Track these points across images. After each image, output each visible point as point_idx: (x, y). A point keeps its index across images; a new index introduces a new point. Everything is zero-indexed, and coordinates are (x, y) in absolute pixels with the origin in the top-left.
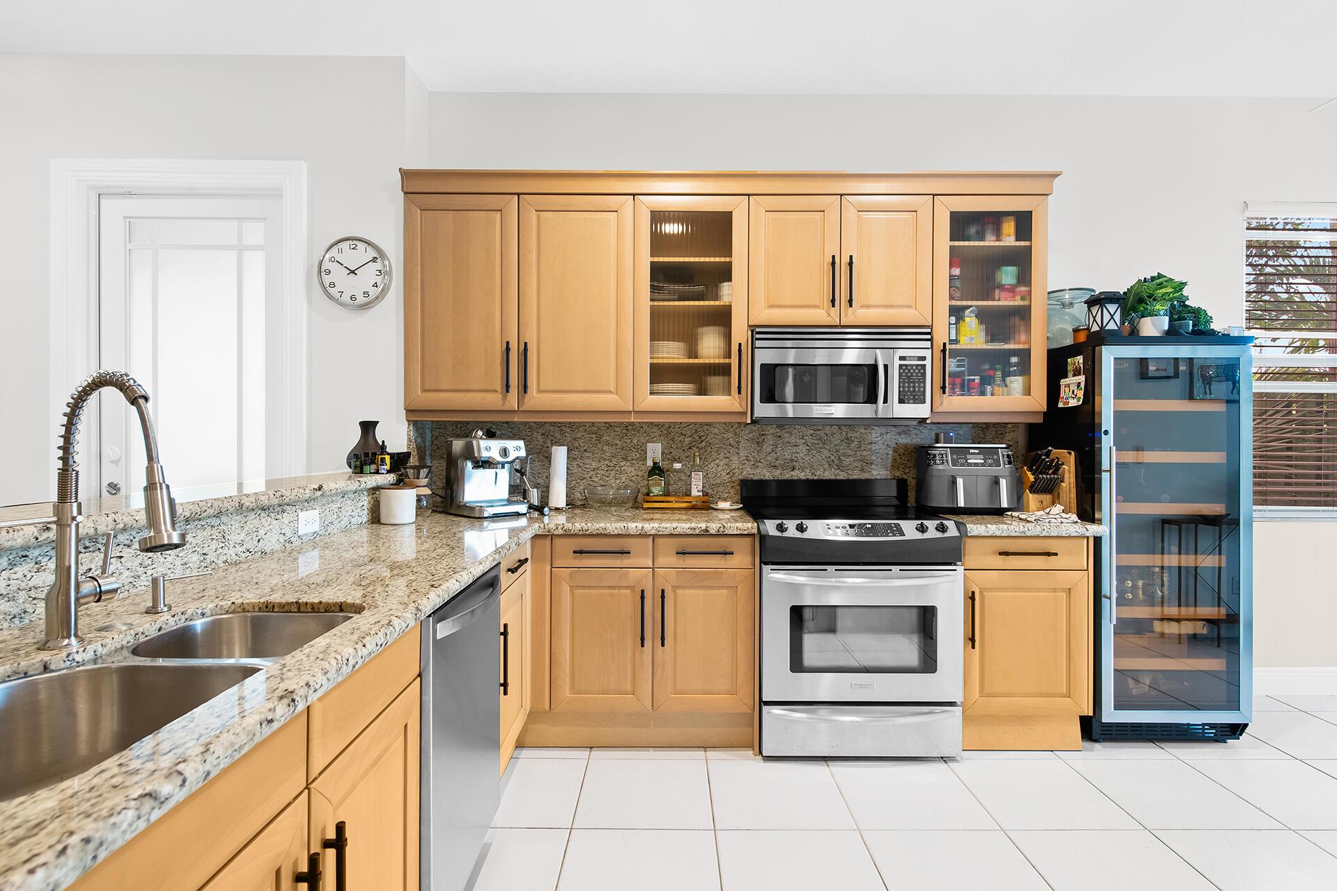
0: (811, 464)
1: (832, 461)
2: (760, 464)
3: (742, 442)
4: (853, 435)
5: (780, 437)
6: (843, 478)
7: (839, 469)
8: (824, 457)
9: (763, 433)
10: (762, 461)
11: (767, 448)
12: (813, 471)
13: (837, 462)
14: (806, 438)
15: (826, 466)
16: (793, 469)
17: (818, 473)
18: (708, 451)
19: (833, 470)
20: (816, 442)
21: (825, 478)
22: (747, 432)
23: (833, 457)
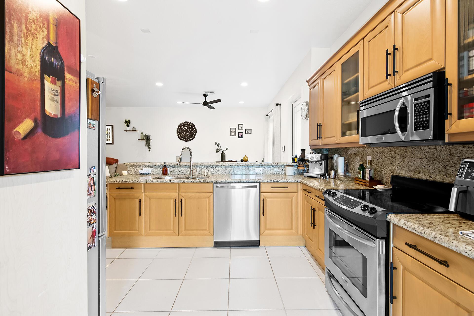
0: (429, 170)
1: (441, 169)
2: (404, 168)
3: (397, 156)
4: (455, 152)
5: (413, 153)
6: (447, 181)
7: (445, 175)
8: (436, 166)
9: (405, 151)
10: (405, 166)
11: (407, 159)
12: (430, 175)
13: (444, 170)
14: (426, 154)
15: (437, 172)
16: (419, 173)
17: (433, 177)
18: (385, 160)
19: (442, 175)
20: (431, 156)
21: (437, 180)
22: (399, 151)
23: (441, 167)
